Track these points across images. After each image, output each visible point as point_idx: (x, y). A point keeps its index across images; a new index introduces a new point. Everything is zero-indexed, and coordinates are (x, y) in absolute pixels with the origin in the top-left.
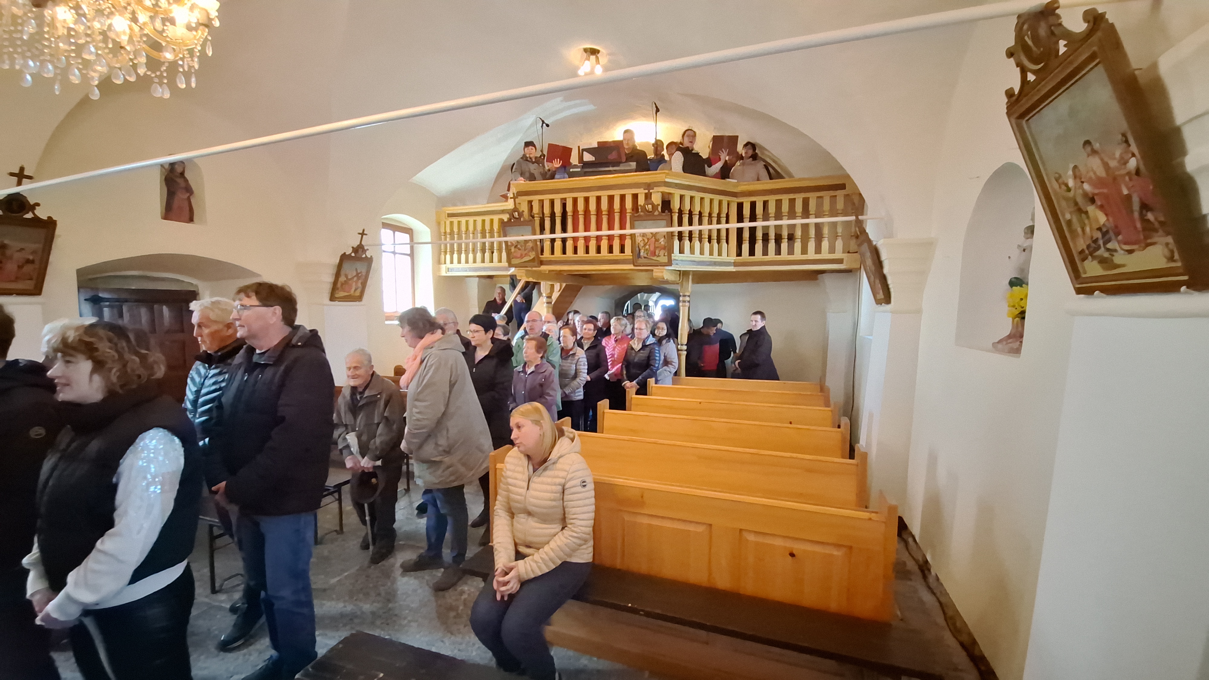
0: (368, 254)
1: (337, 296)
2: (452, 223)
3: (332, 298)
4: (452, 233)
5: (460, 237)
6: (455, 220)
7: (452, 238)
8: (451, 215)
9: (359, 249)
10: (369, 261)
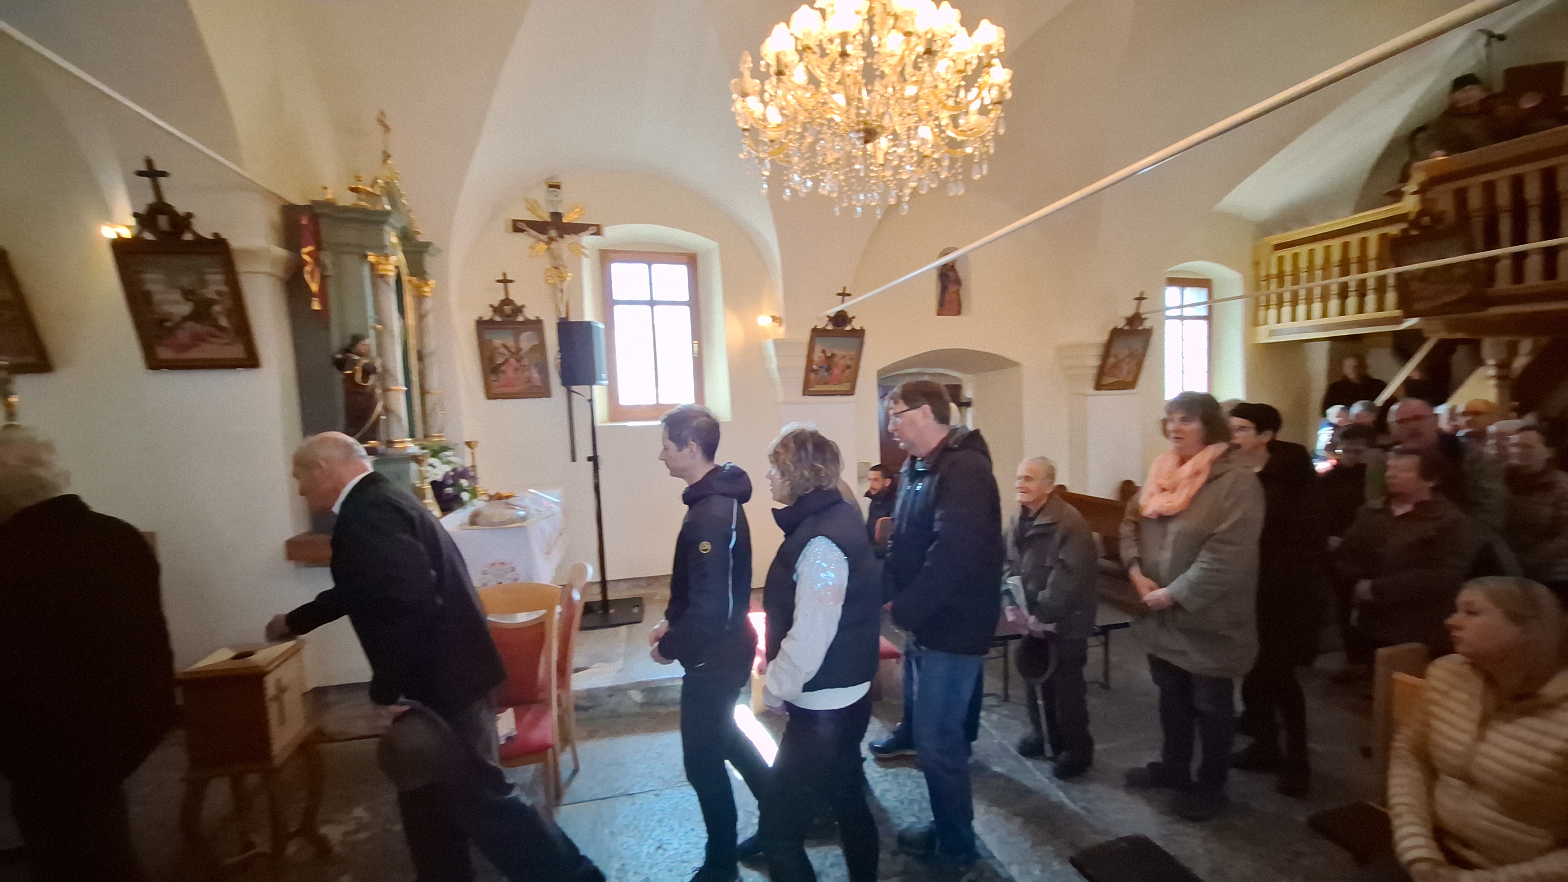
0: (1147, 325)
1: (1104, 383)
2: (1281, 259)
3: (1099, 386)
4: (1281, 276)
5: (1296, 281)
6: (1288, 253)
7: (1281, 283)
8: (1279, 247)
9: (1135, 320)
10: (1148, 333)
